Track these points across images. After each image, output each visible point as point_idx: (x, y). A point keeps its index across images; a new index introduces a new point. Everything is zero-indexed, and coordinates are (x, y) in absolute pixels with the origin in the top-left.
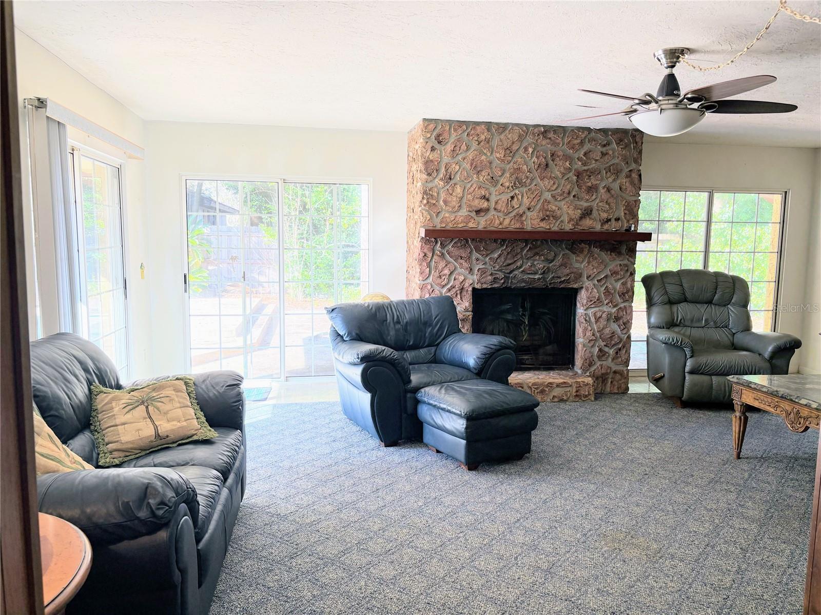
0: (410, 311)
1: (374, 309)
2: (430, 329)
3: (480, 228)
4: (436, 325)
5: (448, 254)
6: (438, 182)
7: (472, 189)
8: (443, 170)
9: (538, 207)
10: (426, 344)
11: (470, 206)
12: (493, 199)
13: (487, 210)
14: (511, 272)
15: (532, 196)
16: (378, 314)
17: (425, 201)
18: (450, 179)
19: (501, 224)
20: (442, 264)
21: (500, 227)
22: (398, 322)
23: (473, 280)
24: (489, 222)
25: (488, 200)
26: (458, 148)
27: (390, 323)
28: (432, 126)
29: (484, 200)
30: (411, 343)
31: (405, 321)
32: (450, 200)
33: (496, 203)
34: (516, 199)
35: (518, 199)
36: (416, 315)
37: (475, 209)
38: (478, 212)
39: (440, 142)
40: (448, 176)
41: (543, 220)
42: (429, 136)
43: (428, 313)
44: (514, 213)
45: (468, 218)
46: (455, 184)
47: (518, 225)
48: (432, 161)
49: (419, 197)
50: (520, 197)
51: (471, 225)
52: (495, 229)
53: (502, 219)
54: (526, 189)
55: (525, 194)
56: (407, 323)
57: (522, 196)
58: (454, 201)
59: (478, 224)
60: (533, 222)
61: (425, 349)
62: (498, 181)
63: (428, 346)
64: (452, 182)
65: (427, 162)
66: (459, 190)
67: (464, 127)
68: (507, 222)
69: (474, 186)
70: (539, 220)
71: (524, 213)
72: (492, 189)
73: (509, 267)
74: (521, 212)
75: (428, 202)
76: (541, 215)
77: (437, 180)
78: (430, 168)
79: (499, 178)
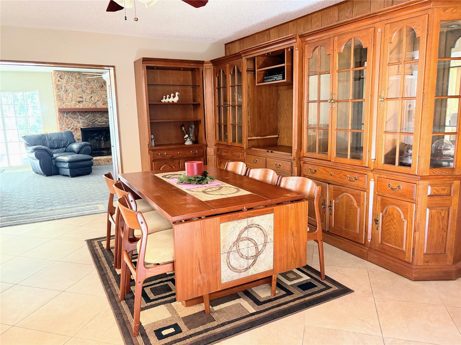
0: (55, 136)
1: (40, 136)
2: (63, 142)
3: (81, 107)
4: (65, 140)
5: (70, 117)
6: (62, 93)
7: (76, 94)
8: (63, 88)
9: (101, 100)
10: (62, 147)
11: (76, 100)
12: (84, 98)
13: (82, 101)
14: (94, 122)
15: (99, 97)
16: (42, 137)
17: (58, 99)
18: (67, 91)
19: (88, 106)
20: (67, 121)
21: (88, 107)
22: (50, 140)
23: (80, 126)
24: (84, 106)
25: (82, 98)
26: (68, 80)
27: (47, 140)
28: (57, 73)
29: (81, 98)
30: (56, 146)
31: (53, 139)
32: (68, 98)
33: (86, 99)
34: (92, 98)
35: (93, 98)
36: (57, 137)
37: (78, 101)
38: (79, 102)
39: (61, 79)
40: (66, 90)
41: (103, 104)
42: (56, 76)
43: (62, 136)
44: (92, 103)
45: (76, 104)
46: (69, 93)
47: (95, 106)
48: (59, 85)
49: (56, 97)
50: (94, 97)
51: (77, 107)
52: (87, 108)
53: (88, 105)
54: (96, 94)
55: (96, 96)
56: (54, 140)
57: (95, 96)
58: (69, 99)
59: (80, 106)
60: (100, 105)
61: (62, 149)
62: (85, 92)
63: (63, 147)
64: (68, 92)
65: (57, 85)
66: (70, 95)
67: (70, 73)
68: (90, 105)
69: (76, 93)
70: (102, 105)
71: (96, 102)
72: (83, 94)
73: (93, 121)
74: (95, 102)
75: (59, 99)
76: (102, 103)
77: (61, 91)
78: (58, 88)
79: (85, 91)
